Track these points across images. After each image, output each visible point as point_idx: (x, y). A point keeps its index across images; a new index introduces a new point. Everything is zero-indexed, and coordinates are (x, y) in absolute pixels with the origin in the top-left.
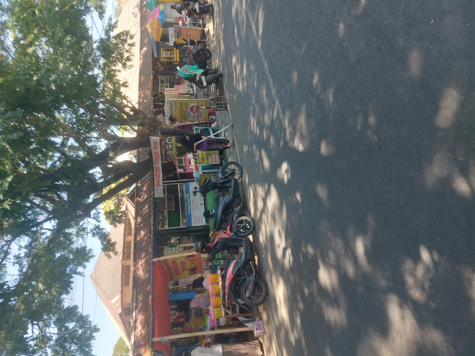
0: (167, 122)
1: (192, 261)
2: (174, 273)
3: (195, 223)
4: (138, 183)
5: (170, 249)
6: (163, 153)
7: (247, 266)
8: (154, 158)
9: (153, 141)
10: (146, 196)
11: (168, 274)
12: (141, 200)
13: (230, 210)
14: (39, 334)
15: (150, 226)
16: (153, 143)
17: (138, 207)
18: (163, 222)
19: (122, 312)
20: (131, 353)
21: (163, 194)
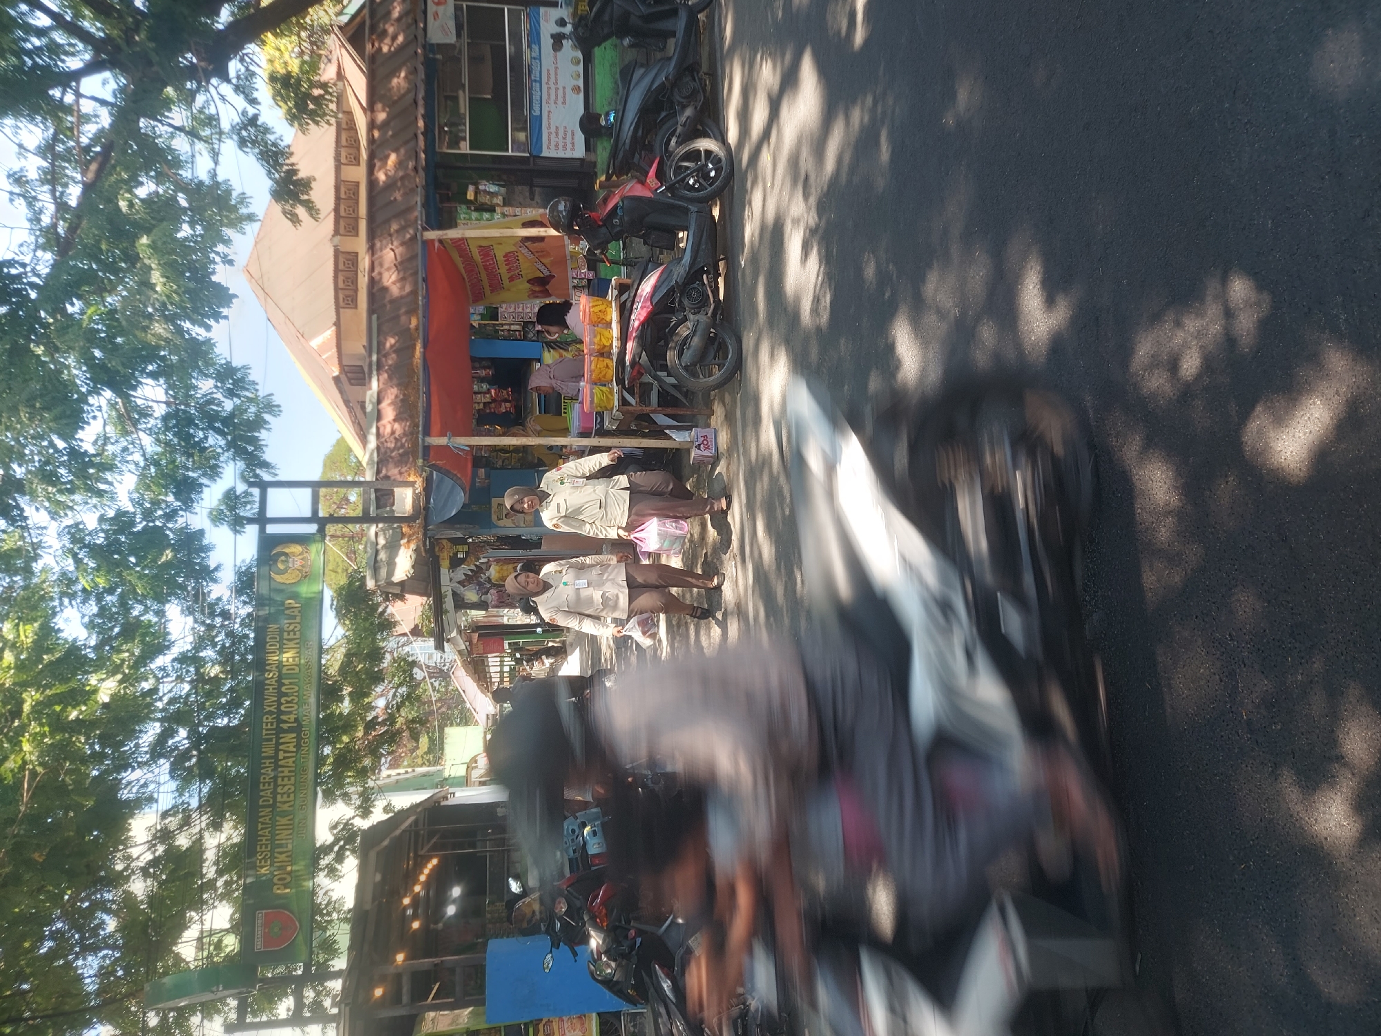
1: (540, 255)
2: (485, 283)
3: (552, 146)
5: (474, 215)
7: (695, 285)
10: (401, 39)
11: (468, 284)
12: (385, 49)
13: (663, 114)
15: (416, 135)
17: (377, 73)
18: (453, 129)
19: (341, 373)
20: (369, 476)
21: (454, 32)
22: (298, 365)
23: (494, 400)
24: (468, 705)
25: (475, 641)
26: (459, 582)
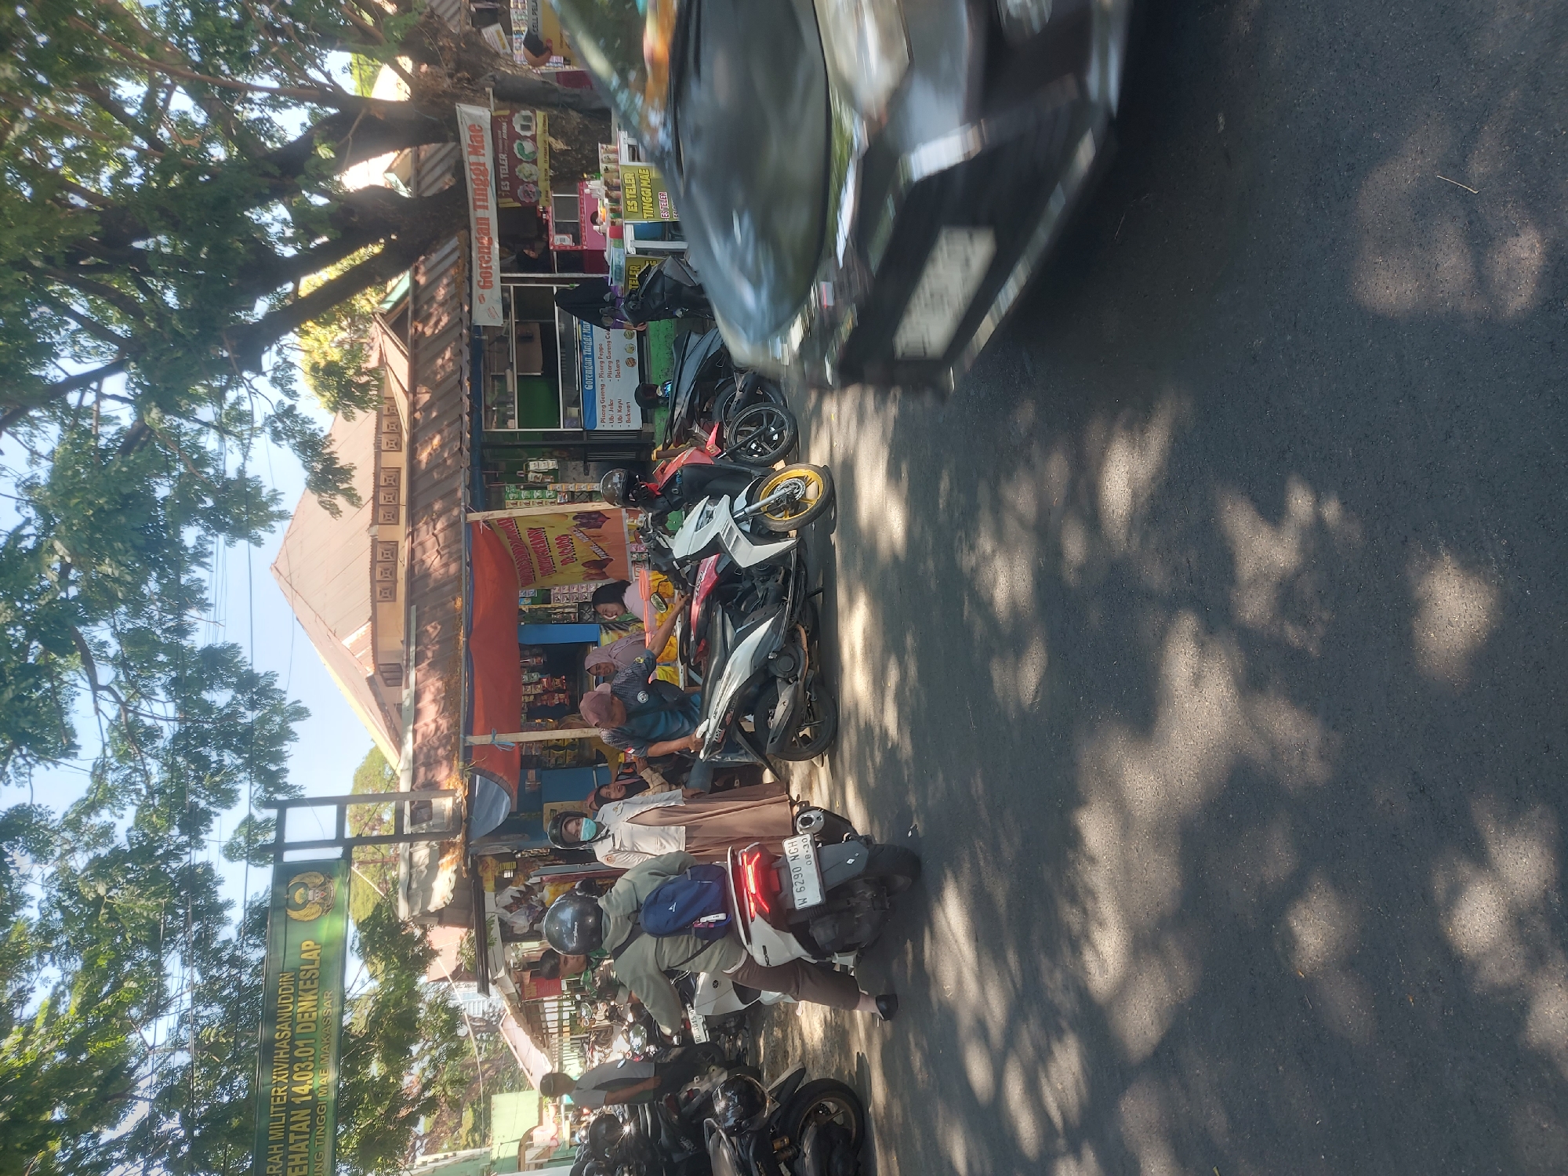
0: (520, 54)
2: (536, 565)
3: (607, 420)
4: (416, 271)
5: (524, 494)
6: (504, 171)
8: (471, 187)
9: (469, 123)
10: (445, 320)
11: (517, 566)
12: (428, 331)
13: (721, 381)
14: (119, 717)
15: (461, 417)
16: (466, 129)
17: (419, 354)
18: (502, 409)
19: (375, 673)
20: (404, 786)
21: (501, 315)
22: (328, 667)
23: (546, 691)
24: (521, 1066)
25: (527, 981)
26: (506, 907)
